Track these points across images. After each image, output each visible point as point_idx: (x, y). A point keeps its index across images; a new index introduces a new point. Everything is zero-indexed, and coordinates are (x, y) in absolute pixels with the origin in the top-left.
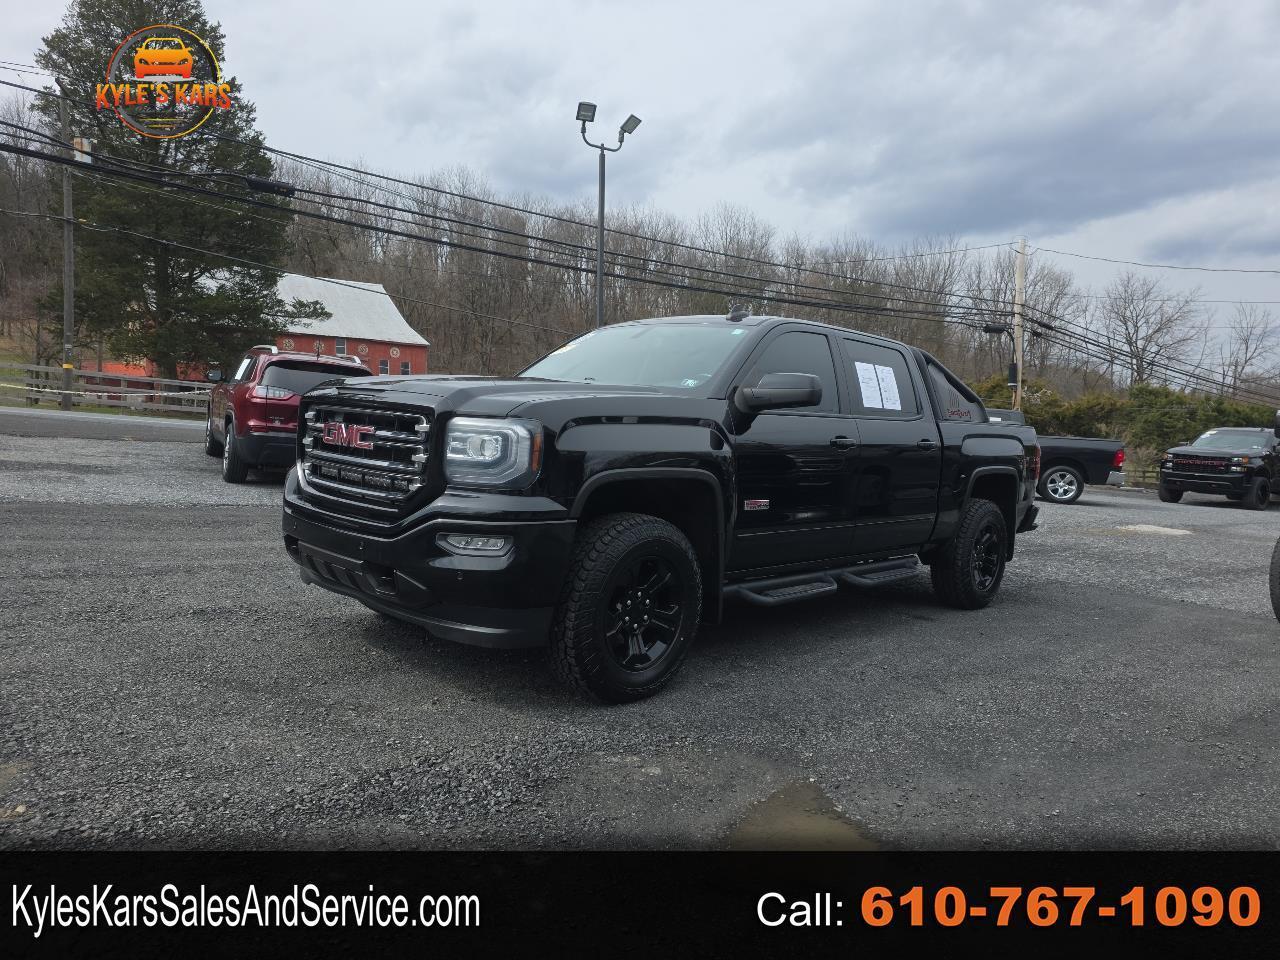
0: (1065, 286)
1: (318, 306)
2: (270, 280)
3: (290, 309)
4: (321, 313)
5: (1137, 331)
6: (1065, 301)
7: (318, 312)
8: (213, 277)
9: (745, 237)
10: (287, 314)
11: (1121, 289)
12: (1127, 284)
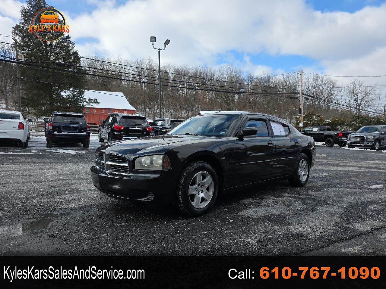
0: (334, 84)
1: (95, 100)
2: (82, 92)
3: (87, 101)
4: (96, 102)
5: (357, 97)
6: (334, 89)
7: (95, 101)
8: (65, 92)
9: (234, 74)
10: (86, 102)
11: (352, 85)
12: (354, 83)
